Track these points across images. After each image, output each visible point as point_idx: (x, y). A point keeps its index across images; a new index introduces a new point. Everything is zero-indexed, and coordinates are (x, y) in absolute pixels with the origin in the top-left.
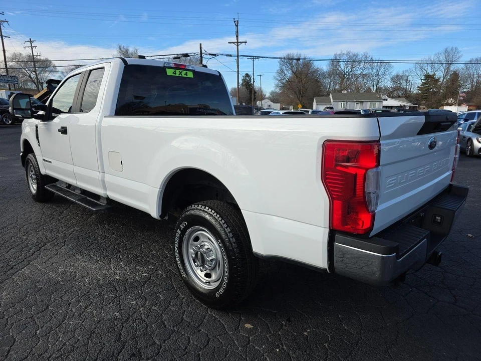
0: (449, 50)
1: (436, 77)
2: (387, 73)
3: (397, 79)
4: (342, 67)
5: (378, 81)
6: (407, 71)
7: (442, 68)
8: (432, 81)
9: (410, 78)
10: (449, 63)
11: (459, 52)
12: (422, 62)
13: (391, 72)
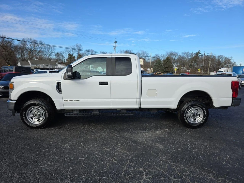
0: (78, 44)
1: (73, 56)
2: (53, 52)
3: (58, 54)
4: (29, 46)
5: (49, 55)
6: (62, 52)
7: (76, 52)
8: (72, 57)
9: (64, 55)
10: (79, 50)
11: (82, 46)
12: (68, 48)
13: (55, 52)
